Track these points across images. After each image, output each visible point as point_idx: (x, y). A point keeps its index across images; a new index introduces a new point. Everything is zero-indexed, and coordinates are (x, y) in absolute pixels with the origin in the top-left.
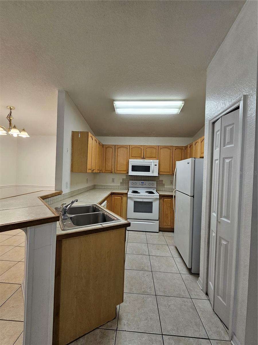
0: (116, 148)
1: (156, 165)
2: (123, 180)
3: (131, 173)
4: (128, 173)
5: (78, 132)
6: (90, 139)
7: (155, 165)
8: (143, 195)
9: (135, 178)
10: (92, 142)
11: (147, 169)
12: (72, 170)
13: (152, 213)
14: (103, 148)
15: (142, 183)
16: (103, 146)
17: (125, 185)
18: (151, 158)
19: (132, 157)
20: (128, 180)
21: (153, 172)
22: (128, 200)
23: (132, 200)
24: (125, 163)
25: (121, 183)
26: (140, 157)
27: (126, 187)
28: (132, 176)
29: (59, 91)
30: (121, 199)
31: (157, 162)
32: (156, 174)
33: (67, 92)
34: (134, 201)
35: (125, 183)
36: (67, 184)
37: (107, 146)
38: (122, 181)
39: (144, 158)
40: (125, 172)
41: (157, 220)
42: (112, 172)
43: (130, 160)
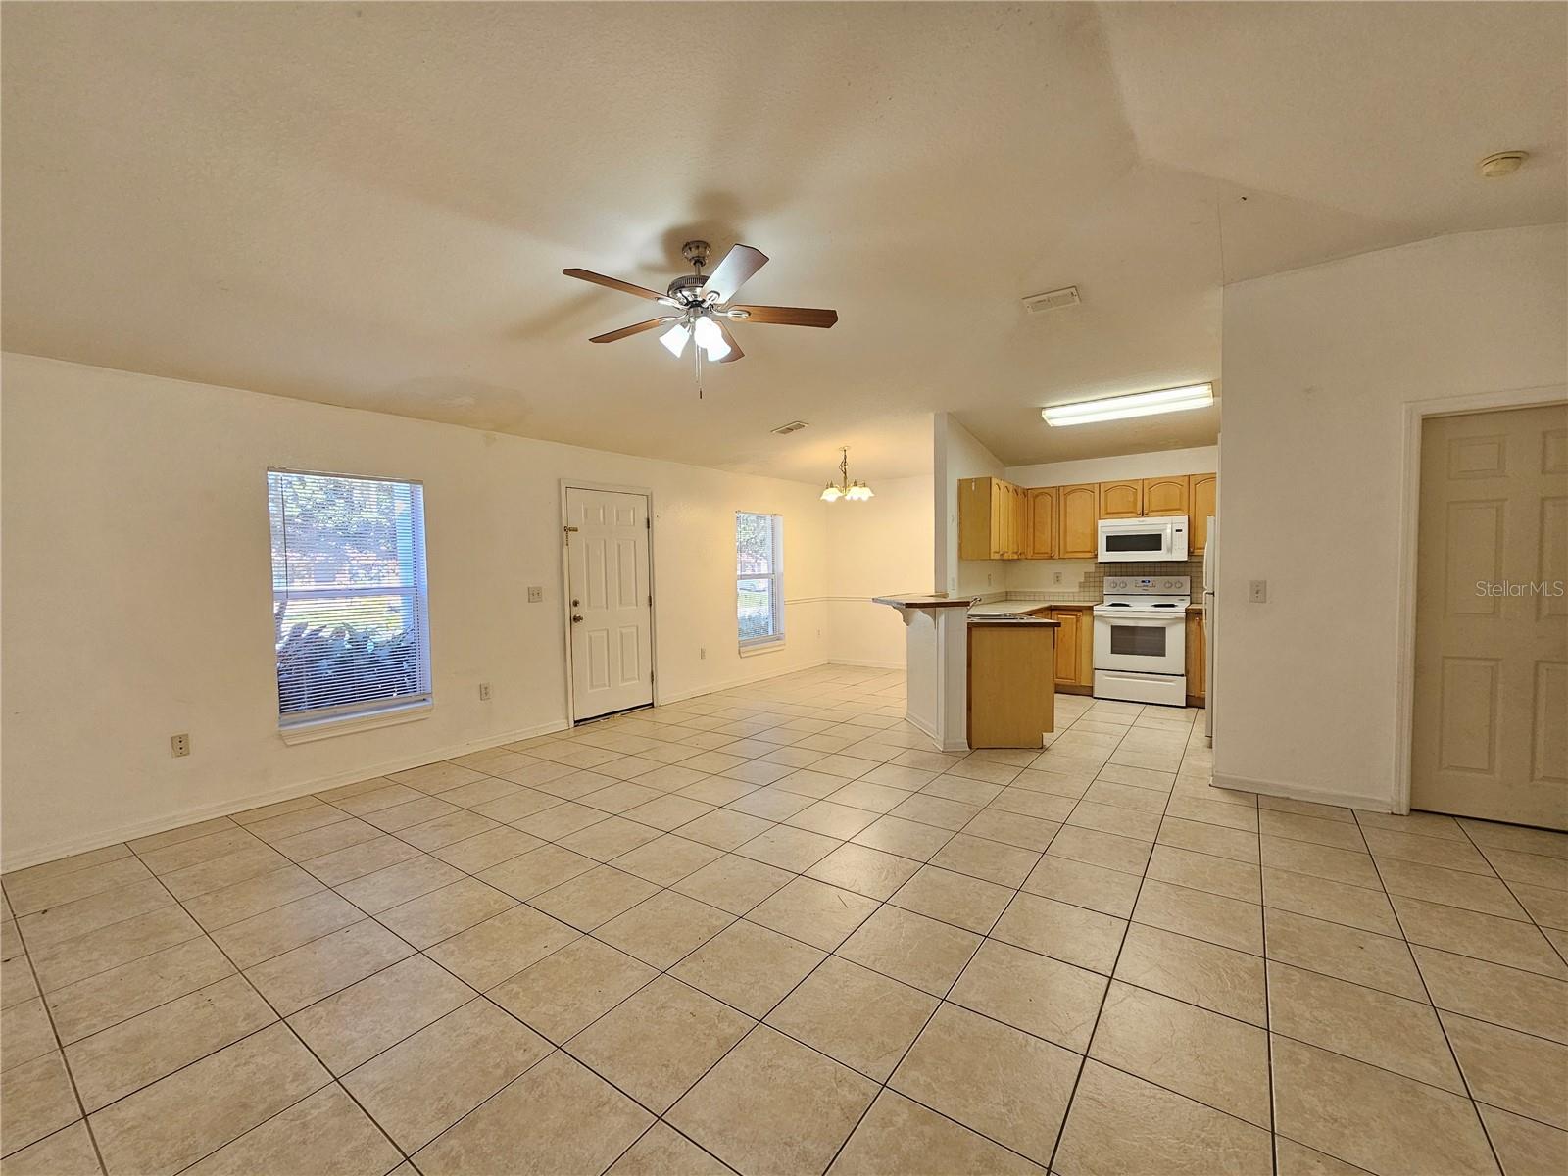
0: (1061, 493)
1: (1180, 531)
2: (1087, 575)
3: (1105, 556)
4: (1096, 556)
5: (971, 480)
6: (994, 488)
7: (1177, 531)
8: (1141, 611)
9: (1130, 570)
10: (1001, 500)
11: (1153, 542)
12: (960, 557)
13: (1164, 655)
14: (1027, 499)
15: (1143, 582)
16: (1025, 492)
17: (1092, 589)
18: (1166, 510)
19: (1108, 513)
20: (1102, 575)
21: (1170, 550)
22: (1096, 624)
23: (1107, 623)
24: (1088, 531)
25: (1082, 585)
26: (1132, 512)
27: (1097, 594)
28: (1112, 565)
29: (935, 415)
30: (1077, 621)
31: (1182, 522)
32: (1181, 555)
33: (949, 413)
34: (1112, 627)
35: (1092, 584)
36: (953, 580)
37: (1036, 492)
38: (1082, 580)
39: (1143, 514)
40: (1089, 555)
41: (1182, 676)
42: (1051, 557)
43: (1100, 523)
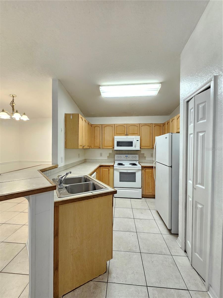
0: (103, 127)
2: (110, 154)
3: (116, 148)
4: (114, 148)
5: (70, 114)
6: (80, 119)
7: (137, 141)
8: (127, 167)
9: (120, 152)
10: (82, 123)
11: (130, 144)
12: (66, 147)
13: (135, 182)
14: (92, 127)
15: (126, 156)
16: (91, 125)
17: (111, 158)
18: (133, 134)
19: (117, 134)
20: (114, 154)
21: (135, 147)
22: (115, 172)
23: (118, 171)
24: (111, 139)
25: (108, 157)
26: (124, 134)
27: (113, 160)
28: (117, 151)
29: (53, 80)
30: (109, 170)
31: (138, 138)
32: (138, 148)
33: (59, 81)
34: (120, 172)
35: (111, 157)
36: (62, 158)
37: (95, 126)
38: (108, 155)
39: (127, 135)
40: (111, 147)
41: (140, 188)
42: (100, 148)
43: (115, 137)
